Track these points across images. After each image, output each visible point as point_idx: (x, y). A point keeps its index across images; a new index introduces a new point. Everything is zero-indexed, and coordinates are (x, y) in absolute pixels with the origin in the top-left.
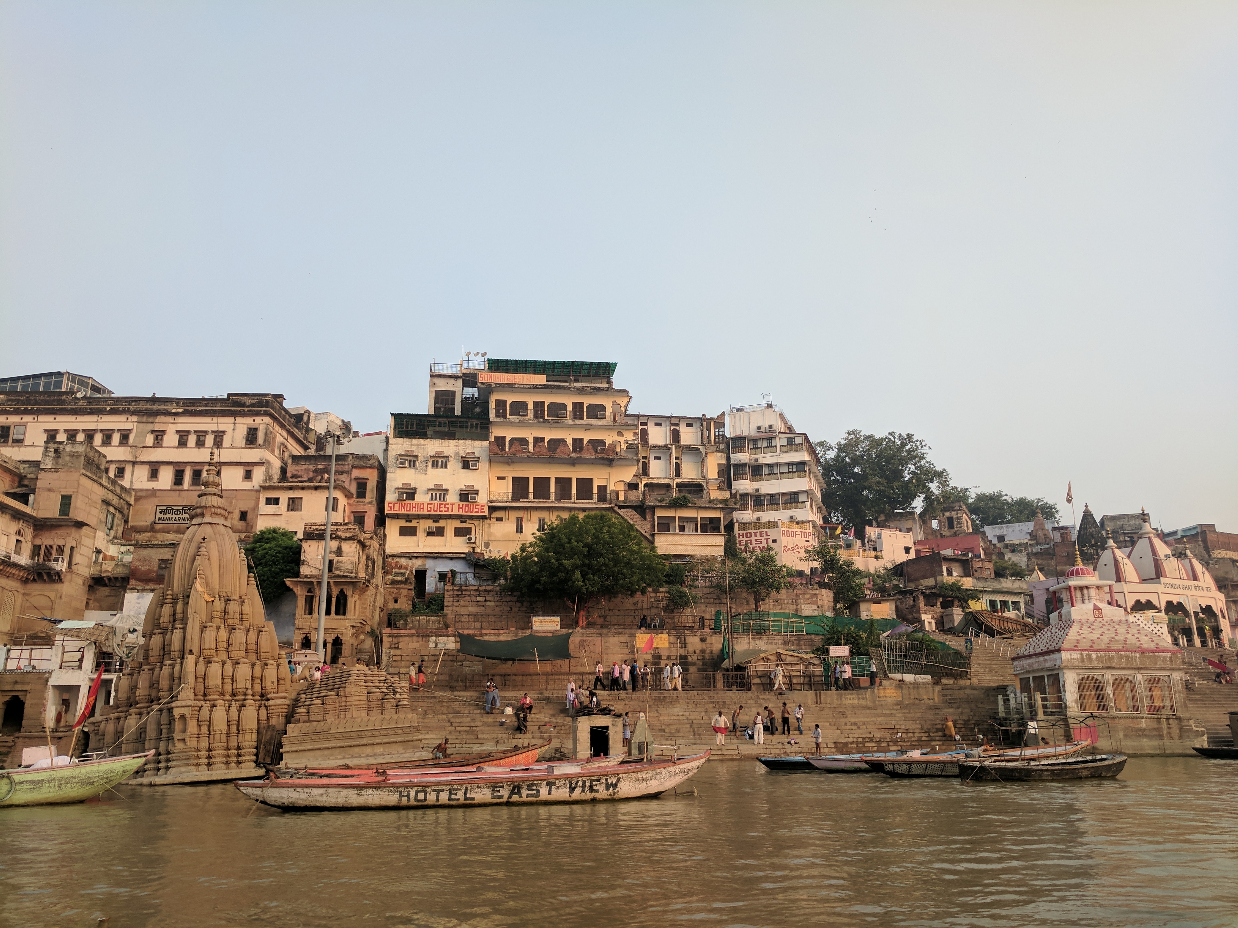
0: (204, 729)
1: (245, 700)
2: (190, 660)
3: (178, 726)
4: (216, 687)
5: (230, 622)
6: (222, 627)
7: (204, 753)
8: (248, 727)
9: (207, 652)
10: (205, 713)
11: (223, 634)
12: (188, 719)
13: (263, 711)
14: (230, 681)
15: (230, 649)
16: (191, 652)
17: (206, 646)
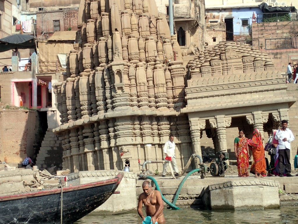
0: (133, 82)
1: (155, 64)
2: (117, 35)
3: (117, 78)
4: (136, 54)
5: (137, 11)
6: (133, 14)
7: (135, 98)
8: (160, 82)
9: (126, 31)
10: (132, 70)
11: (135, 19)
12: (122, 74)
13: (168, 72)
14: (143, 51)
15: (140, 30)
16: (116, 30)
17: (126, 27)
